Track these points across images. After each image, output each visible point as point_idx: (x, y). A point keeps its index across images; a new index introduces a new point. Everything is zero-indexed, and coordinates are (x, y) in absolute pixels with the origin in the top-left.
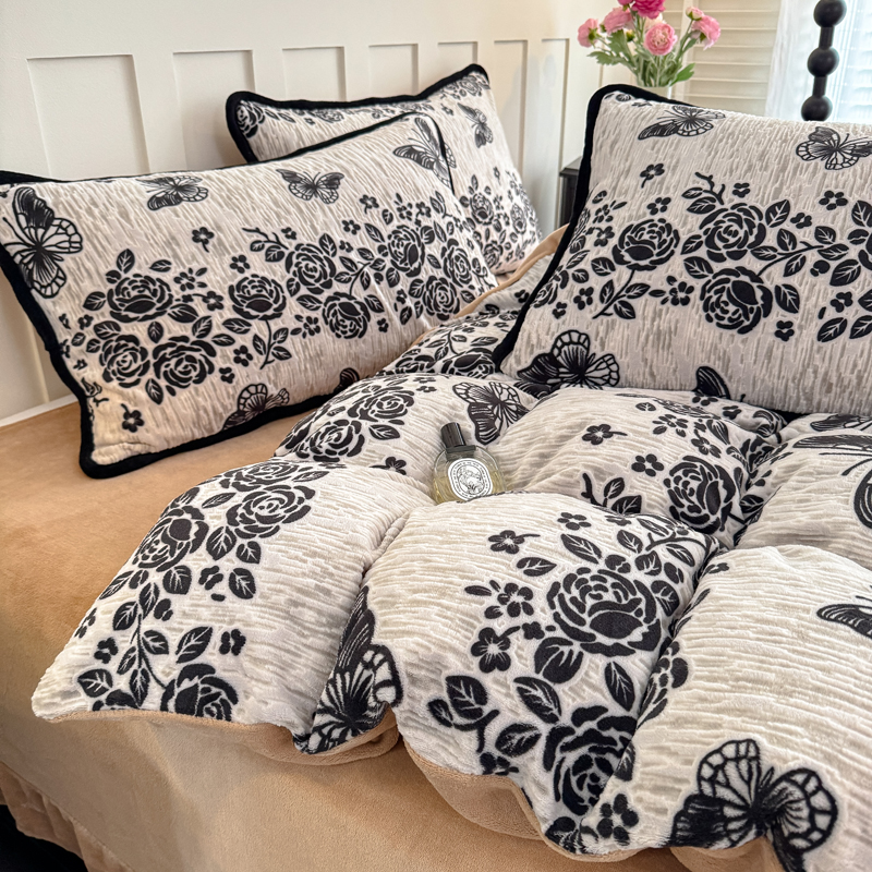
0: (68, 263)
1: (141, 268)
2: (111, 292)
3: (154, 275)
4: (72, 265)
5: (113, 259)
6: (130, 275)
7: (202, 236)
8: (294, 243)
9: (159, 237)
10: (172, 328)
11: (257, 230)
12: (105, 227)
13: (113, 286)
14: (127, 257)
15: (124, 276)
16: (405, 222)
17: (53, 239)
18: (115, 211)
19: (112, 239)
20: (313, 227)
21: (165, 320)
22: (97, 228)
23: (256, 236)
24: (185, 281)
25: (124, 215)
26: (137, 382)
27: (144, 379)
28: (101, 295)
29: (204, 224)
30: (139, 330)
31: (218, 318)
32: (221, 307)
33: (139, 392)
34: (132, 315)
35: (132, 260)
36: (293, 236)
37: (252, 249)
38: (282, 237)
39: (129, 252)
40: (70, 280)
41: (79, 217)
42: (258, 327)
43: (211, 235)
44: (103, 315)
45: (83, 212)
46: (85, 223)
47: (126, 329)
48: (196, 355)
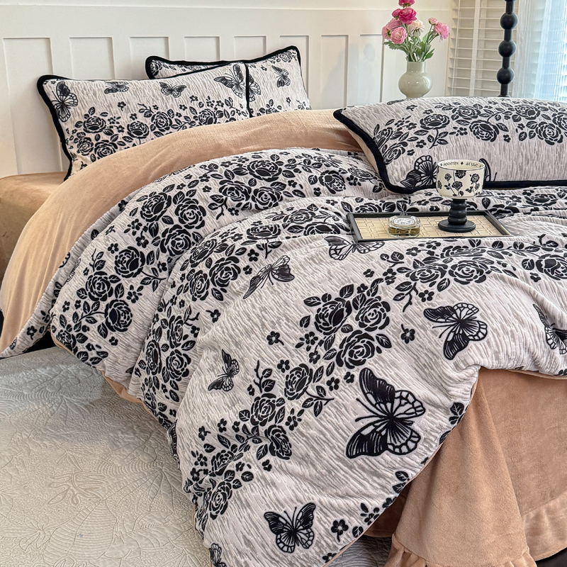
0: (72, 110)
1: (97, 114)
2: (85, 122)
3: (101, 117)
4: (73, 110)
5: (87, 110)
6: (92, 116)
7: (121, 105)
8: (157, 111)
9: (106, 104)
10: (104, 137)
11: (143, 105)
12: (87, 98)
13: (86, 120)
14: (93, 110)
15: (90, 116)
16: (210, 108)
17: (68, 100)
18: (92, 93)
19: (89, 102)
20: (166, 106)
21: (102, 134)
22: (84, 98)
23: (142, 107)
24: (112, 121)
25: (95, 94)
26: (88, 154)
27: (90, 153)
28: (81, 122)
29: (124, 101)
30: (92, 136)
31: (121, 135)
32: (123, 131)
33: (88, 158)
34: (90, 131)
35: (94, 111)
36: (157, 109)
37: (139, 111)
38: (152, 108)
39: (94, 108)
40: (72, 116)
41: (78, 93)
43: (125, 105)
44: (81, 130)
45: (80, 92)
46: (80, 95)
47: (88, 135)
48: (110, 148)
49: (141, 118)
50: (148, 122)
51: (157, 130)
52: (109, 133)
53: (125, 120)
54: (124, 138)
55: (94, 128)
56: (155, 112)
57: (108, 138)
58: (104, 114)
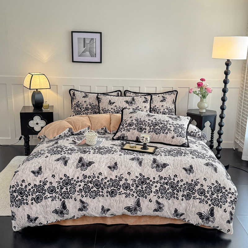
42: (86, 112)
49: (89, 106)
50: (90, 107)
51: (92, 109)
52: (80, 109)
53: (85, 106)
54: (84, 110)
55: (78, 106)
56: (92, 105)
57: (80, 110)
58: (81, 103)
